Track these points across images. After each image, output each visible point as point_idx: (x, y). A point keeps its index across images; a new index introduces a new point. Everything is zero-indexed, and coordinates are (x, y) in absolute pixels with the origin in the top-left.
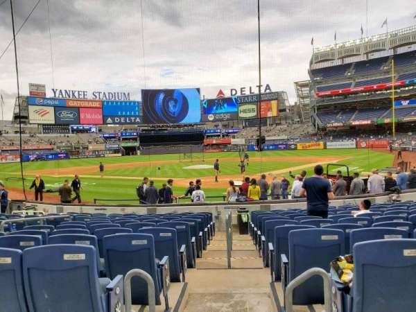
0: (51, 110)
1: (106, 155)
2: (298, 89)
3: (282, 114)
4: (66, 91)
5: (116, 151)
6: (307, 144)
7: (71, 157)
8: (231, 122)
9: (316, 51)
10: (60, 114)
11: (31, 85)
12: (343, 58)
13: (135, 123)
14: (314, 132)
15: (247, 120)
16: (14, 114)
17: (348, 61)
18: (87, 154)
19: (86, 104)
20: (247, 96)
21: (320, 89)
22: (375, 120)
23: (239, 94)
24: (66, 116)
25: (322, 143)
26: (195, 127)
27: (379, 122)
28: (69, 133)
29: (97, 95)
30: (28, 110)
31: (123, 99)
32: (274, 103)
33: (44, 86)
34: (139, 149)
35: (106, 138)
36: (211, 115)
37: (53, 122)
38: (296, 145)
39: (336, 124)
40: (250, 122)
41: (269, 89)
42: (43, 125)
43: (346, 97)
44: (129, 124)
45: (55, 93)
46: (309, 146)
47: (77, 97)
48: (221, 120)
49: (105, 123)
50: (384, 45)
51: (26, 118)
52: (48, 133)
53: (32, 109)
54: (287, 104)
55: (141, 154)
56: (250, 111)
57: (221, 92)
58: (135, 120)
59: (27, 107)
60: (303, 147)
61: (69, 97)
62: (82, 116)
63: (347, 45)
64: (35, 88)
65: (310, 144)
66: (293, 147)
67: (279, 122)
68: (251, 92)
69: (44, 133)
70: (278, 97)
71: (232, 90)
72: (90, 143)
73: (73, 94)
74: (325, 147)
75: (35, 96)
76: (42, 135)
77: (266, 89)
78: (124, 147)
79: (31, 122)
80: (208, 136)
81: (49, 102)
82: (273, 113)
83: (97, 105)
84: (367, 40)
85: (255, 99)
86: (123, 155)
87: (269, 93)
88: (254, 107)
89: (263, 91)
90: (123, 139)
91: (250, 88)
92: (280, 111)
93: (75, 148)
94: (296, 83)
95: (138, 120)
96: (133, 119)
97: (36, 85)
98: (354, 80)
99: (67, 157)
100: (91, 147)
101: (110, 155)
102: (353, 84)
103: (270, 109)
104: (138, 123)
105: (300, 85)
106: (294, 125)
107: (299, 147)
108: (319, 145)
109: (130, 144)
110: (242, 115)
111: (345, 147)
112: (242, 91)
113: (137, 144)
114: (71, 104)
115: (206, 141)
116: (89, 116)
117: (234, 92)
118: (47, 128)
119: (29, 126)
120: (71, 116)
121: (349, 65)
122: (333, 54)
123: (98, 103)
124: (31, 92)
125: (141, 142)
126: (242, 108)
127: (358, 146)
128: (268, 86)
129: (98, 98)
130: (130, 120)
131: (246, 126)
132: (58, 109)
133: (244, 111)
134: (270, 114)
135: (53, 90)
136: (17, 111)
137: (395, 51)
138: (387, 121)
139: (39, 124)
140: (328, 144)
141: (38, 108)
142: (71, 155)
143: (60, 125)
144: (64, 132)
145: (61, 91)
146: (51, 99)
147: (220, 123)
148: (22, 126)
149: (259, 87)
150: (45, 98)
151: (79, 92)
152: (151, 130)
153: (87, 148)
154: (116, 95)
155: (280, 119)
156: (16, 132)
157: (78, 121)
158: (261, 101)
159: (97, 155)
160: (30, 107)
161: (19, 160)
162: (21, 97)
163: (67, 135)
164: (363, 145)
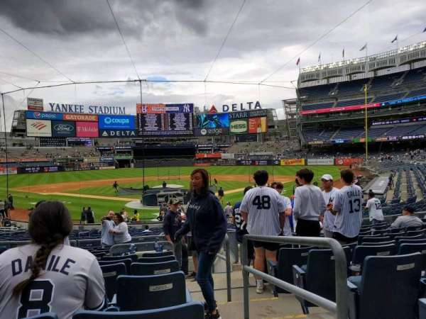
0: (48, 123)
1: (100, 168)
2: (286, 107)
3: (271, 130)
4: (63, 105)
5: (111, 164)
6: (290, 160)
7: (66, 169)
8: (223, 138)
9: (302, 71)
10: (57, 127)
11: (29, 99)
12: (328, 78)
13: (130, 136)
14: (298, 149)
15: (237, 135)
16: (12, 127)
17: (333, 81)
18: (82, 166)
20: (239, 113)
21: (304, 108)
22: (352, 139)
23: (230, 110)
24: (63, 128)
25: (303, 160)
26: (188, 141)
27: (356, 142)
28: (65, 145)
29: (94, 109)
30: (26, 123)
31: (118, 114)
32: (263, 120)
33: (41, 101)
34: (133, 162)
35: (101, 151)
36: (204, 130)
37: (50, 135)
38: (279, 161)
39: (318, 142)
40: (242, 137)
41: (259, 106)
42: (41, 137)
43: (328, 117)
45: (52, 107)
46: (292, 163)
47: (74, 111)
48: (214, 135)
49: (100, 136)
50: (363, 68)
51: (25, 131)
52: (45, 145)
53: (29, 122)
54: (275, 119)
55: (135, 167)
56: (241, 126)
57: (213, 108)
58: (130, 133)
59: (25, 120)
60: (286, 163)
61: (66, 111)
62: (79, 129)
63: (331, 67)
64: (33, 102)
65: (292, 160)
66: (277, 163)
67: (268, 137)
68: (242, 109)
69: (43, 145)
70: (267, 113)
71: (224, 106)
72: (85, 155)
73: (70, 109)
74: (306, 161)
75: (33, 110)
76: (39, 147)
77: (256, 106)
78: (118, 160)
79: (28, 135)
80: (200, 150)
81: (47, 116)
82: (262, 129)
83: (93, 118)
84: (348, 63)
85: (245, 115)
86: (116, 168)
87: (259, 110)
88: (245, 122)
89: (253, 107)
90: (118, 152)
91: (241, 104)
92: (269, 127)
93: (71, 160)
94: (285, 101)
95: (133, 133)
96: (128, 132)
97: (36, 100)
98: (337, 100)
99: (61, 169)
100: (86, 160)
101: (105, 168)
102: (335, 104)
103: (259, 125)
104: (133, 136)
105: (287, 103)
106: (281, 142)
107: (282, 163)
108: (300, 161)
109: (124, 157)
110: (233, 130)
111: (324, 164)
112: (233, 107)
113: (130, 157)
114: (68, 118)
115: (198, 155)
117: (226, 108)
118: (44, 141)
119: (27, 138)
120: (68, 129)
121: (334, 85)
122: (318, 75)
123: (94, 117)
124: (29, 107)
125: (134, 155)
126: (233, 124)
127: (335, 163)
128: (258, 103)
129: (94, 112)
130: (126, 133)
131: (236, 142)
132: (55, 122)
133: (236, 127)
134: (259, 130)
135: (51, 104)
136: (15, 124)
137: (375, 74)
138: (362, 140)
139: (36, 137)
140: (309, 160)
141: (35, 121)
142: (67, 167)
143: (57, 139)
144: (61, 145)
145: (58, 105)
146: (48, 113)
147: (212, 137)
148: (20, 138)
149: (250, 104)
150: (42, 112)
151: (76, 106)
152: (145, 144)
153: (82, 161)
154: (112, 109)
155: (270, 135)
156: (14, 145)
157: (74, 134)
158: (251, 118)
159: (92, 167)
160: (28, 120)
161: (16, 172)
162: (19, 111)
163: (63, 147)
164: (341, 162)
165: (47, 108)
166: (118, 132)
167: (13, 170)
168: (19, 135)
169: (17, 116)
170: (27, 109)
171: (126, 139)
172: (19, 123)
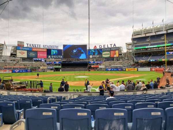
0: (26, 52)
1: (47, 71)
2: (127, 46)
4: (32, 44)
5: (51, 69)
6: (130, 69)
8: (99, 59)
9: (134, 31)
10: (29, 54)
11: (18, 42)
12: (146, 34)
13: (60, 58)
14: (133, 64)
15: (106, 58)
16: (11, 53)
17: (147, 35)
18: (39, 70)
19: (40, 50)
20: (106, 48)
21: (136, 46)
22: (158, 59)
24: (32, 54)
26: (84, 60)
27: (160, 60)
28: (33, 61)
29: (45, 46)
30: (16, 52)
31: (55, 48)
32: (117, 51)
33: (23, 42)
34: (61, 69)
35: (48, 64)
36: (91, 56)
37: (27, 57)
38: (125, 69)
39: (142, 61)
40: (108, 59)
41: (115, 46)
43: (146, 50)
44: (57, 58)
45: (28, 45)
46: (131, 70)
47: (37, 47)
48: (95, 58)
49: (47, 58)
50: (162, 29)
51: (16, 55)
52: (24, 61)
53: (18, 51)
54: (122, 52)
55: (62, 71)
56: (107, 54)
57: (95, 47)
58: (60, 57)
59: (16, 50)
60: (128, 70)
61: (33, 47)
62: (38, 55)
63: (147, 28)
65: (132, 69)
66: (124, 70)
67: (119, 59)
68: (108, 47)
69: (22, 61)
70: (119, 49)
71: (100, 46)
72: (41, 66)
73: (35, 46)
74: (137, 69)
75: (20, 46)
77: (114, 46)
78: (55, 68)
79: (17, 57)
80: (89, 64)
81: (25, 49)
82: (117, 55)
84: (155, 27)
85: (109, 50)
86: (54, 71)
87: (115, 47)
88: (109, 53)
89: (112, 46)
90: (55, 65)
91: (107, 45)
92: (120, 55)
93: (35, 68)
94: (126, 44)
95: (61, 57)
97: (20, 42)
98: (150, 43)
99: (31, 71)
100: (41, 68)
101: (49, 71)
102: (150, 44)
103: (115, 54)
104: (61, 58)
105: (128, 45)
106: (125, 61)
107: (127, 70)
108: (135, 69)
109: (57, 67)
110: (104, 56)
111: (146, 70)
112: (104, 46)
113: (60, 67)
114: (34, 50)
116: (41, 55)
117: (101, 47)
118: (24, 59)
119: (16, 58)
120: (34, 55)
121: (148, 37)
122: (141, 32)
123: (45, 50)
124: (18, 45)
125: (62, 66)
126: (104, 53)
127: (151, 70)
128: (115, 44)
129: (45, 48)
130: (58, 57)
131: (105, 61)
132: (29, 52)
133: (105, 54)
134: (115, 56)
135: (27, 44)
137: (167, 32)
138: (163, 60)
139: (20, 58)
140: (139, 69)
141: (20, 51)
142: (33, 70)
143: (29, 58)
144: (31, 61)
145: (30, 44)
146: (26, 47)
147: (95, 59)
148: (14, 58)
149: (111, 45)
150: (23, 47)
151: (37, 45)
152: (66, 61)
153: (40, 68)
154: (53, 46)
155: (120, 58)
156: (11, 61)
157: (36, 57)
158: (112, 51)
159: (44, 71)
160: (17, 50)
161: (11, 72)
162: (14, 46)
163: (31, 62)
164: (153, 70)
165: (25, 46)
166: (55, 56)
167: (10, 71)
168: (13, 57)
169: (13, 49)
170: (17, 46)
171: (58, 59)
172: (14, 52)
